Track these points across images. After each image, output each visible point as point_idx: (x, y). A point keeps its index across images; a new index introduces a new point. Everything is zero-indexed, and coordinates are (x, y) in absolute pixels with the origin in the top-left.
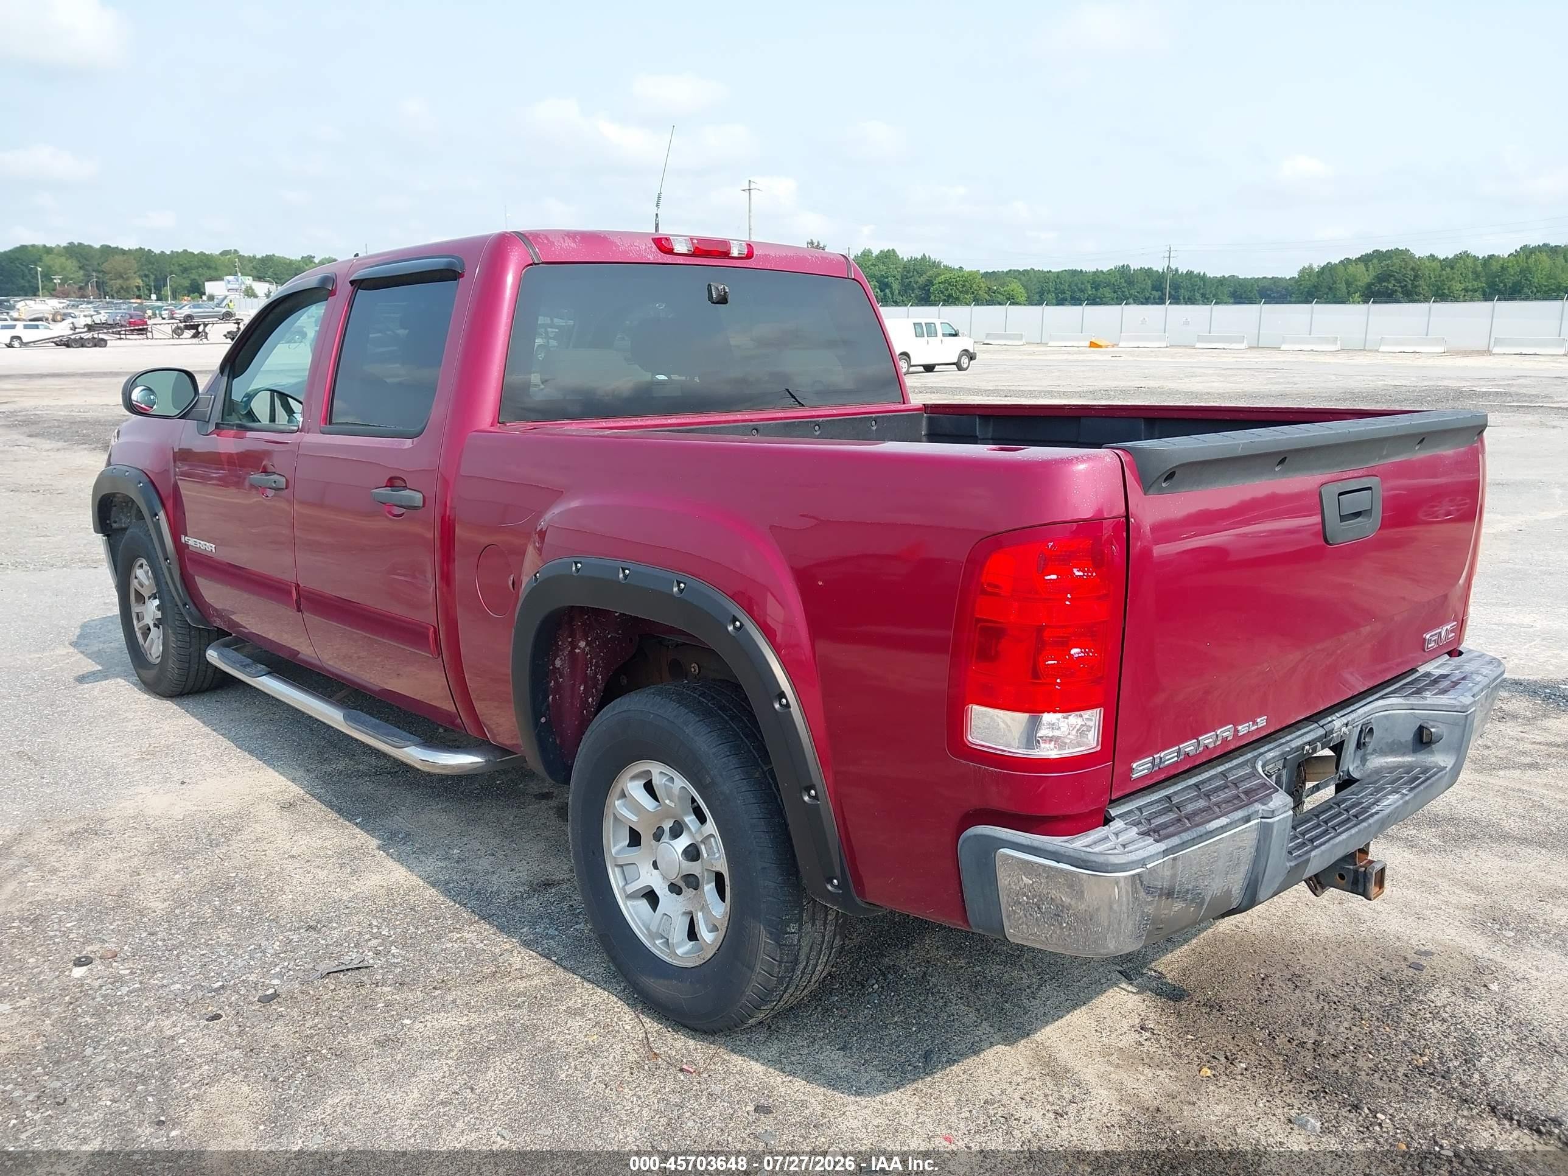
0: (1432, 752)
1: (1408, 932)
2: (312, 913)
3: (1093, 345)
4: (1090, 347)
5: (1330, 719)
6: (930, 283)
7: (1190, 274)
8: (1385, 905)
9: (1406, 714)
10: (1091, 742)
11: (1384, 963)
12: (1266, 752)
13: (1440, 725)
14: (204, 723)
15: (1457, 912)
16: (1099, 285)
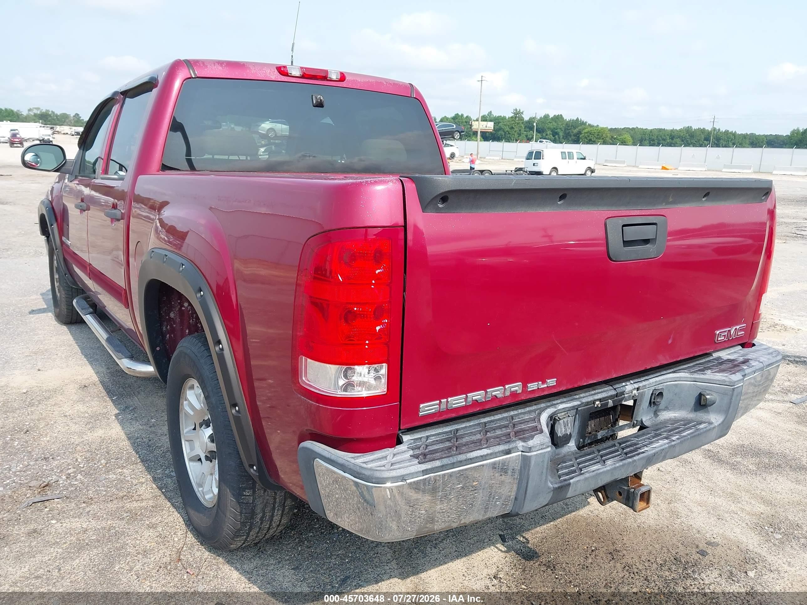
0: (708, 412)
1: (707, 528)
2: (52, 449)
3: (664, 168)
4: (662, 169)
5: (624, 384)
6: (580, 133)
7: (727, 132)
8: (699, 508)
9: (690, 384)
10: (381, 388)
11: (682, 548)
12: (557, 404)
13: (714, 394)
14: (74, 339)
15: (747, 517)
16: (674, 137)
